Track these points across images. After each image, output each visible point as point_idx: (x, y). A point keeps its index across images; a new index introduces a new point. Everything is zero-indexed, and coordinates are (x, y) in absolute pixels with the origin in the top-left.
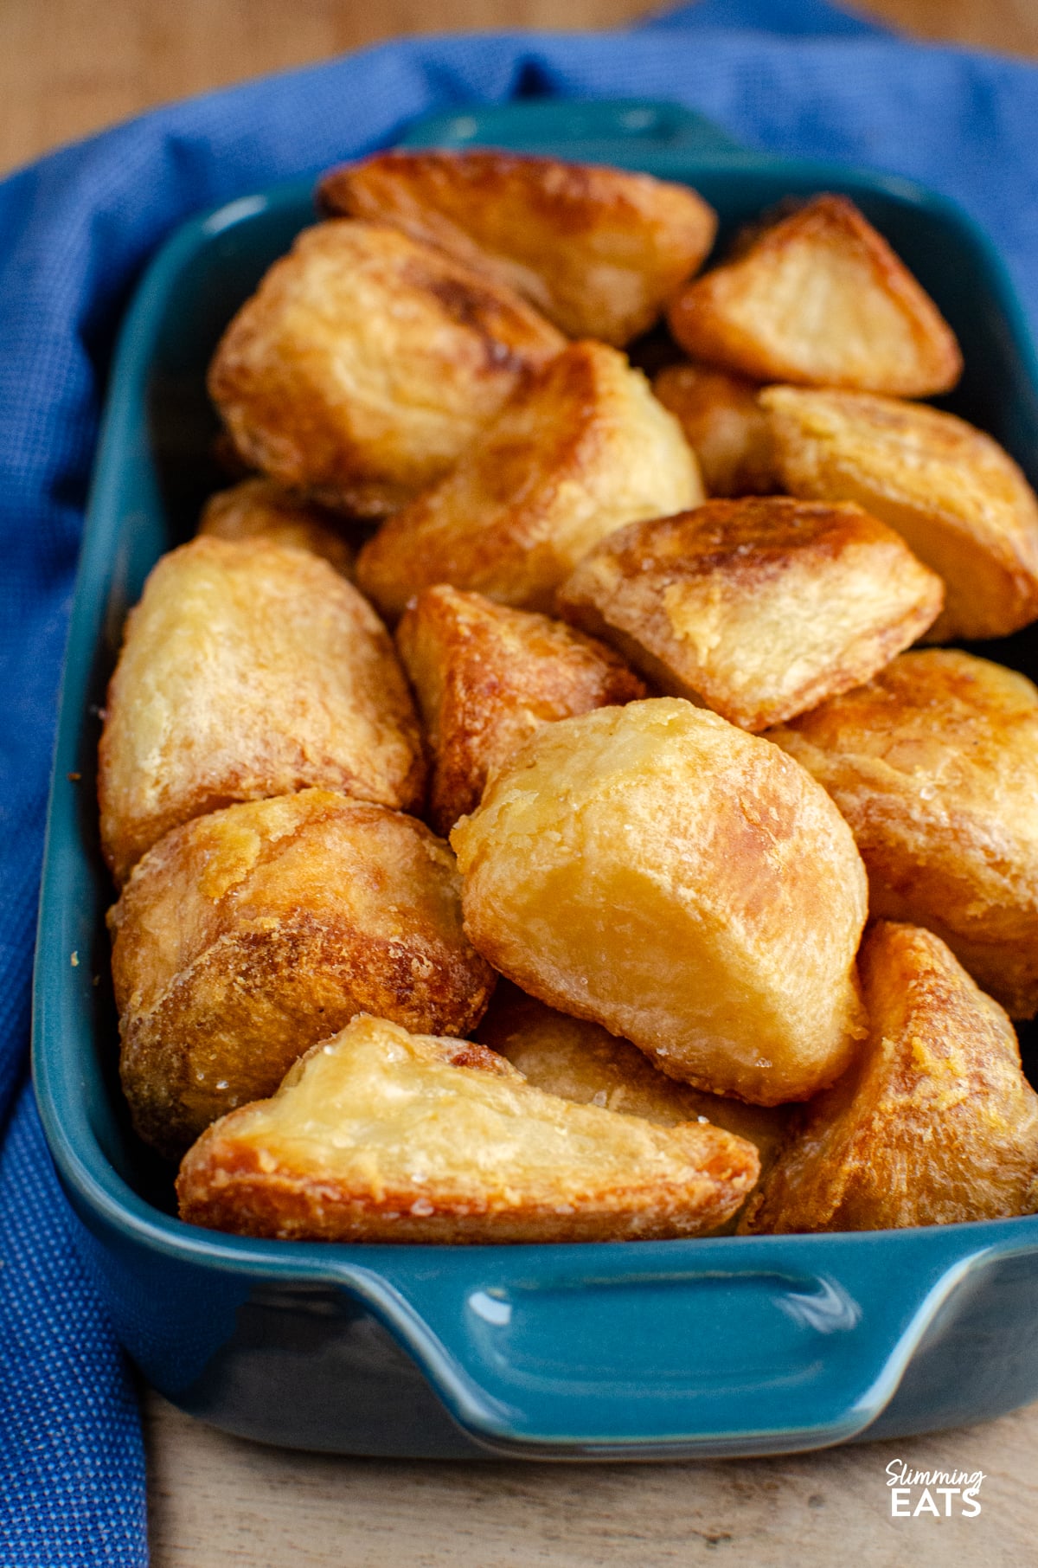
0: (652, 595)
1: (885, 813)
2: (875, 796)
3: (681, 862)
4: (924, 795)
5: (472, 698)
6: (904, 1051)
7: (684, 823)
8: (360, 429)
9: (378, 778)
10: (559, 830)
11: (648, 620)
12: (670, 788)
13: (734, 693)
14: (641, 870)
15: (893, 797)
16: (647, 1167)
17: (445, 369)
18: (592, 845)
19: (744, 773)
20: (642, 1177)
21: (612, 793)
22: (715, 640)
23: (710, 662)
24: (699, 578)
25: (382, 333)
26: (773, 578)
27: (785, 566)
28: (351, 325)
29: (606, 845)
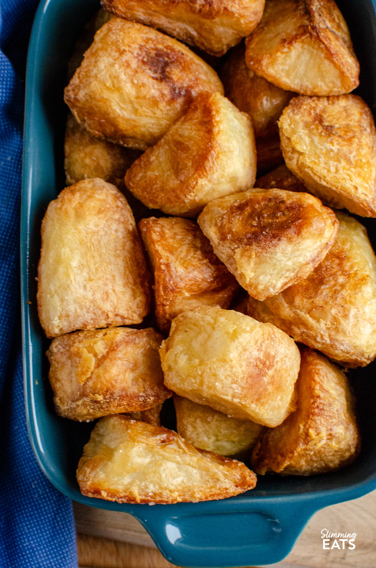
0: (230, 251)
1: (308, 336)
3: (235, 392)
4: (322, 332)
5: (166, 294)
6: (306, 431)
7: (236, 379)
9: (134, 315)
10: (194, 379)
11: (229, 260)
12: (232, 367)
13: (258, 293)
14: (221, 396)
15: (311, 332)
16: (221, 485)
17: (155, 103)
18: (205, 387)
19: (258, 350)
20: (219, 489)
21: (212, 368)
22: (252, 275)
23: (250, 282)
24: (248, 247)
25: (129, 89)
26: (274, 246)
27: (279, 240)
28: (118, 89)
29: (209, 388)
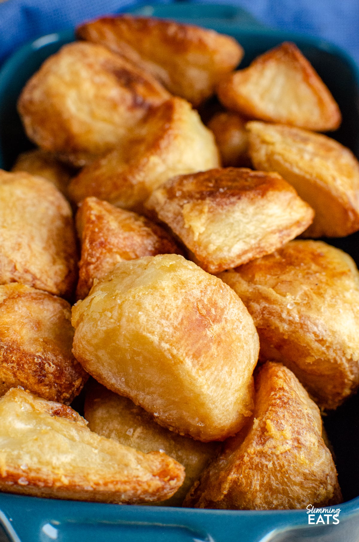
0: (178, 207)
1: (271, 313)
2: (267, 305)
3: (164, 331)
4: (289, 306)
5: (92, 248)
6: (262, 425)
7: (167, 313)
8: (76, 128)
9: (49, 280)
10: (111, 312)
11: (175, 218)
12: (163, 297)
13: (209, 254)
14: (144, 333)
15: (275, 306)
16: (131, 472)
17: (114, 105)
18: (124, 320)
19: (201, 292)
20: (127, 476)
21: (136, 296)
22: (202, 229)
23: (199, 239)
24: (200, 201)
25: (88, 89)
26: (233, 204)
27: (239, 199)
28: (75, 84)
29: (130, 320)
